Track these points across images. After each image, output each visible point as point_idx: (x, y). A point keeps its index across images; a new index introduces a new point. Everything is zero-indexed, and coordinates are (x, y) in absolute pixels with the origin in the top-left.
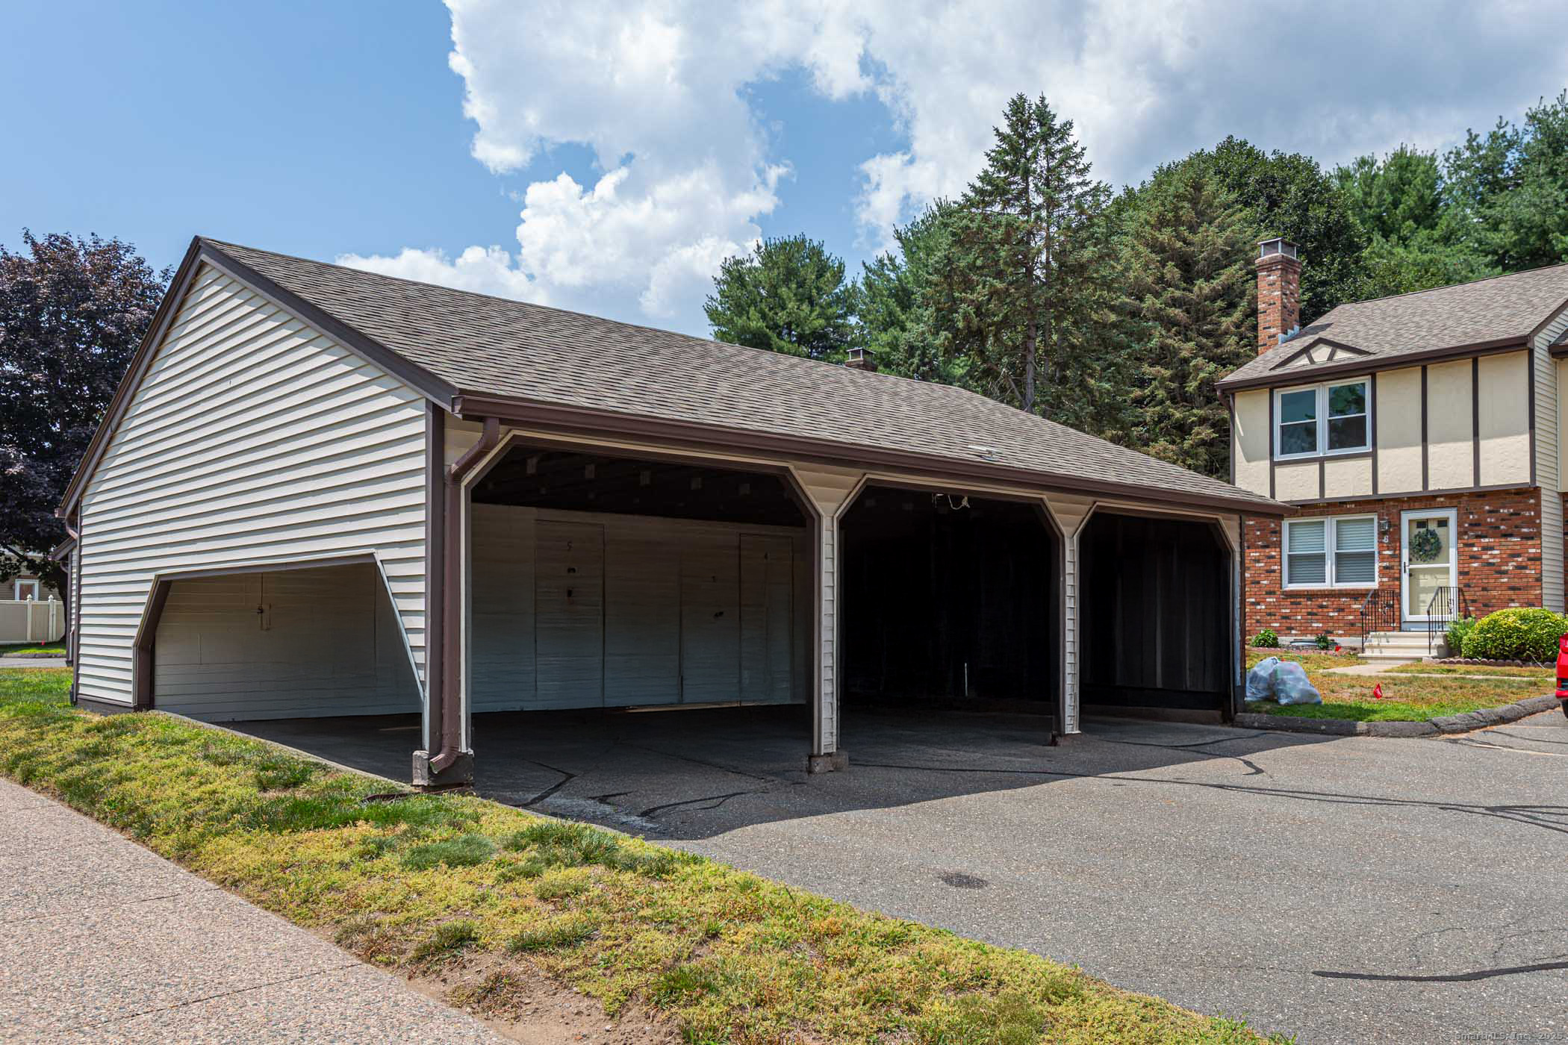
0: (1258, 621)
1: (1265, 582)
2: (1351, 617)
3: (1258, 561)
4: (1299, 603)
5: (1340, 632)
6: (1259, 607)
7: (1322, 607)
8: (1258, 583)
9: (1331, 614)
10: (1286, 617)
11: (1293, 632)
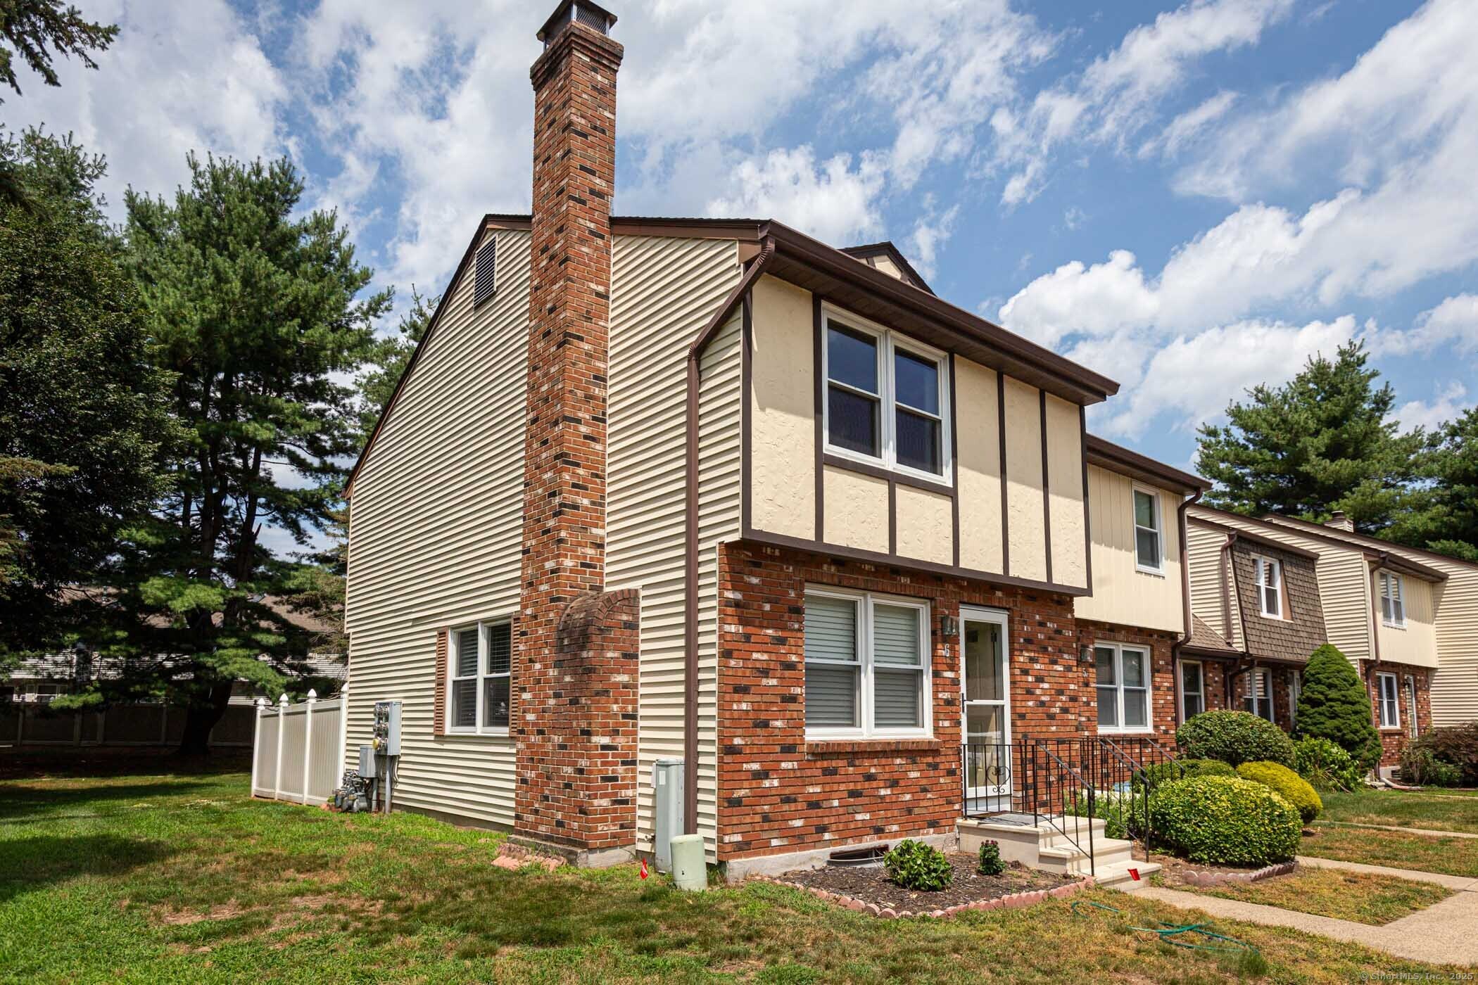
0: (766, 818)
1: (779, 724)
2: (908, 797)
3: (765, 673)
4: (834, 772)
5: (895, 828)
6: (767, 783)
7: (870, 778)
8: (765, 724)
9: (883, 792)
10: (814, 805)
11: (827, 836)
